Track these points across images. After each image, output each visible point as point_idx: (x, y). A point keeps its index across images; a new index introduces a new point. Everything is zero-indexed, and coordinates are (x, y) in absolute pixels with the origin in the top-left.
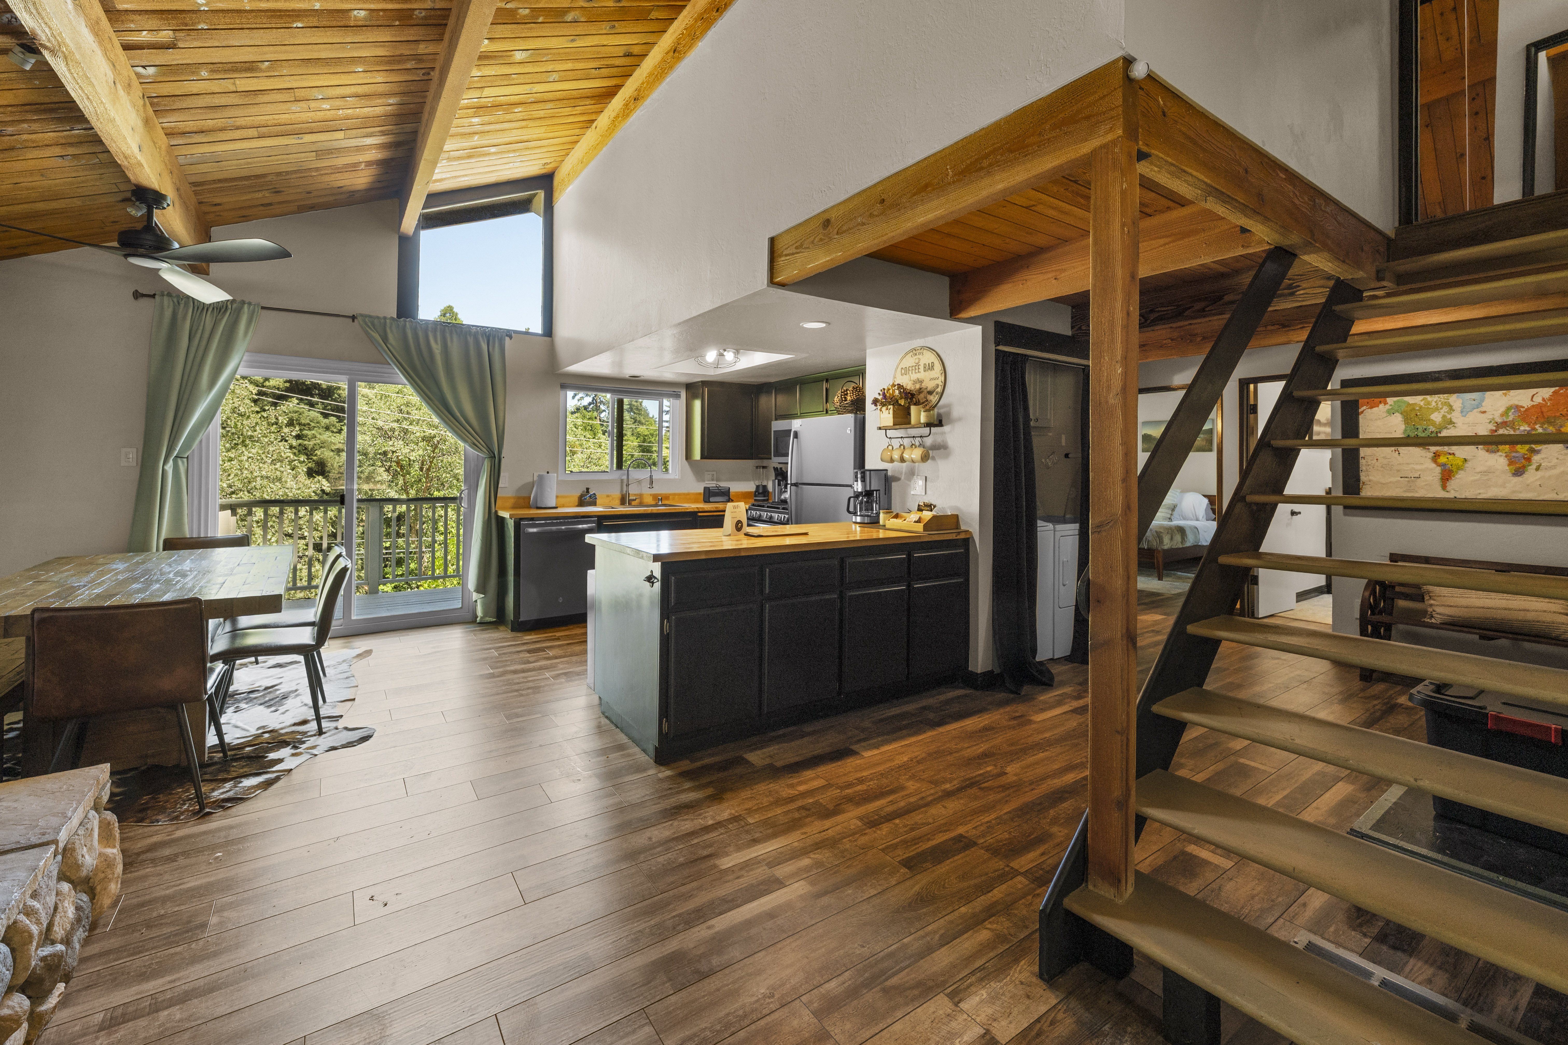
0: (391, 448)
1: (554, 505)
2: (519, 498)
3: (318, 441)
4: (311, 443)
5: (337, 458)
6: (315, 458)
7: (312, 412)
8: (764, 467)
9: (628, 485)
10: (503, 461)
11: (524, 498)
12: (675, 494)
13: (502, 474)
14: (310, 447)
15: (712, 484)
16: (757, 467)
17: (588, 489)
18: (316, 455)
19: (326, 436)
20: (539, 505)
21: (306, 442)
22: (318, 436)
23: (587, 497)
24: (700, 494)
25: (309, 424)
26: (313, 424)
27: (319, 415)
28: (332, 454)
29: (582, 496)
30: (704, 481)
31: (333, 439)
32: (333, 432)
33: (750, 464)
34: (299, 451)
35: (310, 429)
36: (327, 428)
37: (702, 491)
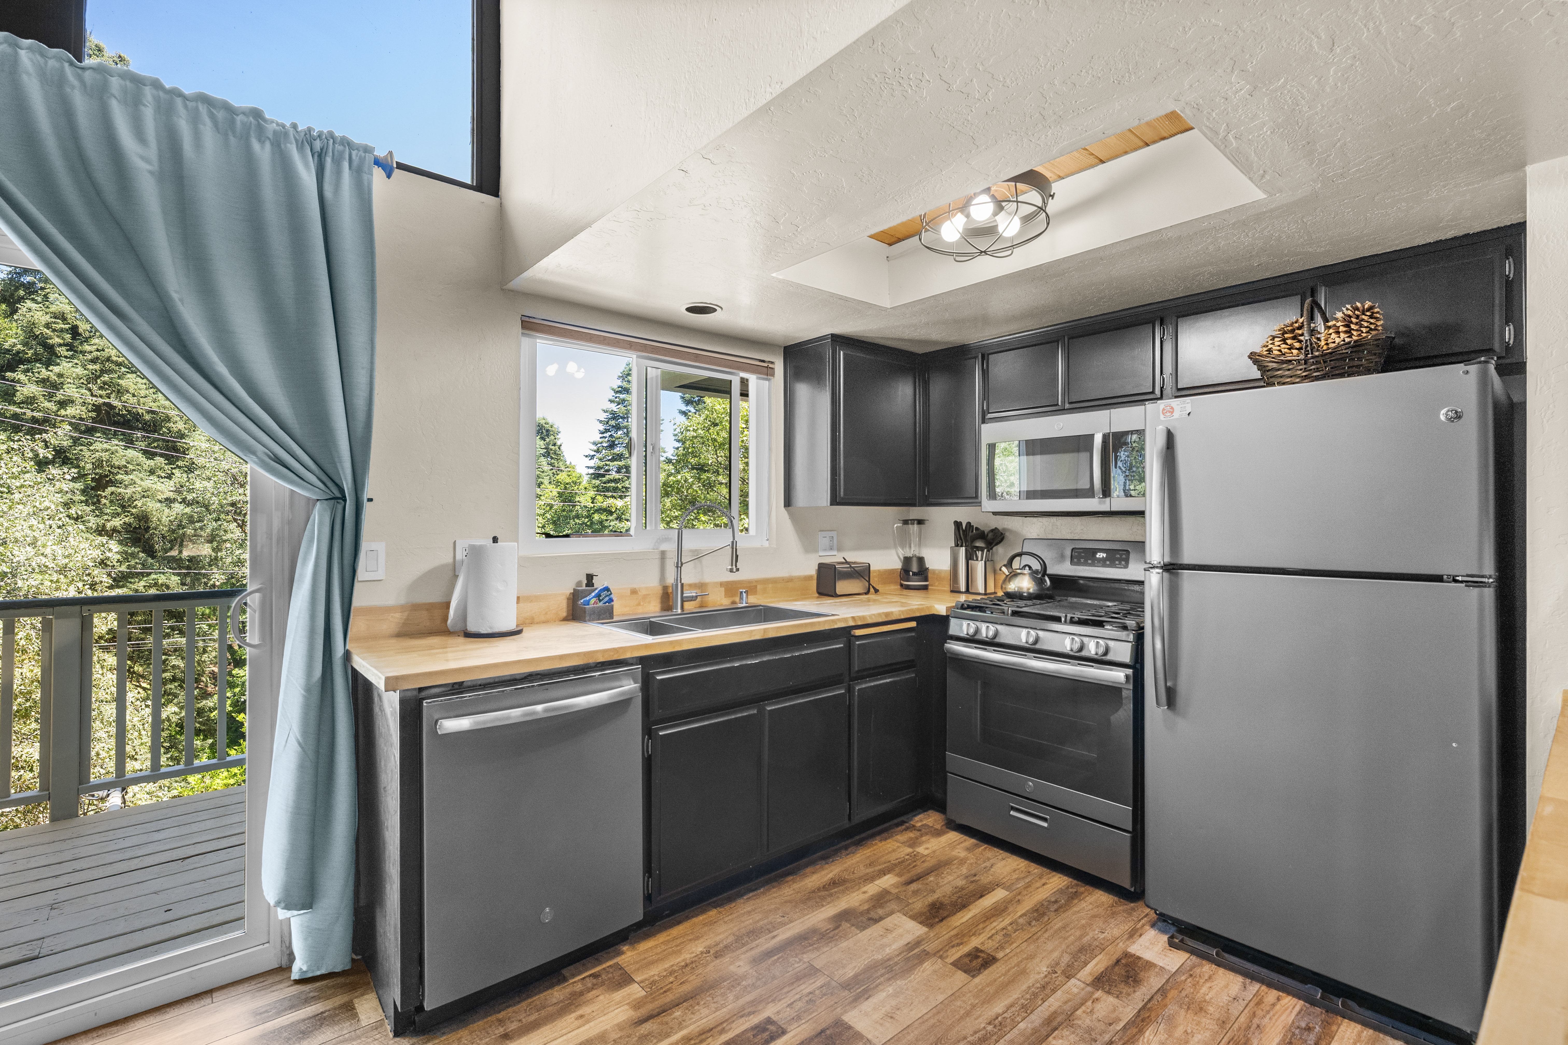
0: (241, 498)
1: (512, 626)
2: (415, 607)
3: (139, 489)
4: (129, 491)
5: (167, 511)
6: (134, 511)
7: (129, 451)
8: (920, 522)
9: (679, 566)
10: (367, 507)
11: (429, 607)
12: (766, 581)
13: (365, 546)
14: (127, 497)
15: (834, 557)
16: (906, 522)
17: (590, 578)
18: (135, 507)
19: (150, 483)
20: (472, 628)
21: (119, 490)
22: (138, 481)
23: (591, 598)
24: (809, 578)
25: (126, 467)
26: (131, 467)
27: (140, 455)
28: (159, 505)
29: (575, 597)
30: (816, 551)
31: (159, 486)
32: (159, 477)
33: (890, 514)
34: (111, 502)
35: (127, 473)
36: (152, 472)
37: (812, 571)
